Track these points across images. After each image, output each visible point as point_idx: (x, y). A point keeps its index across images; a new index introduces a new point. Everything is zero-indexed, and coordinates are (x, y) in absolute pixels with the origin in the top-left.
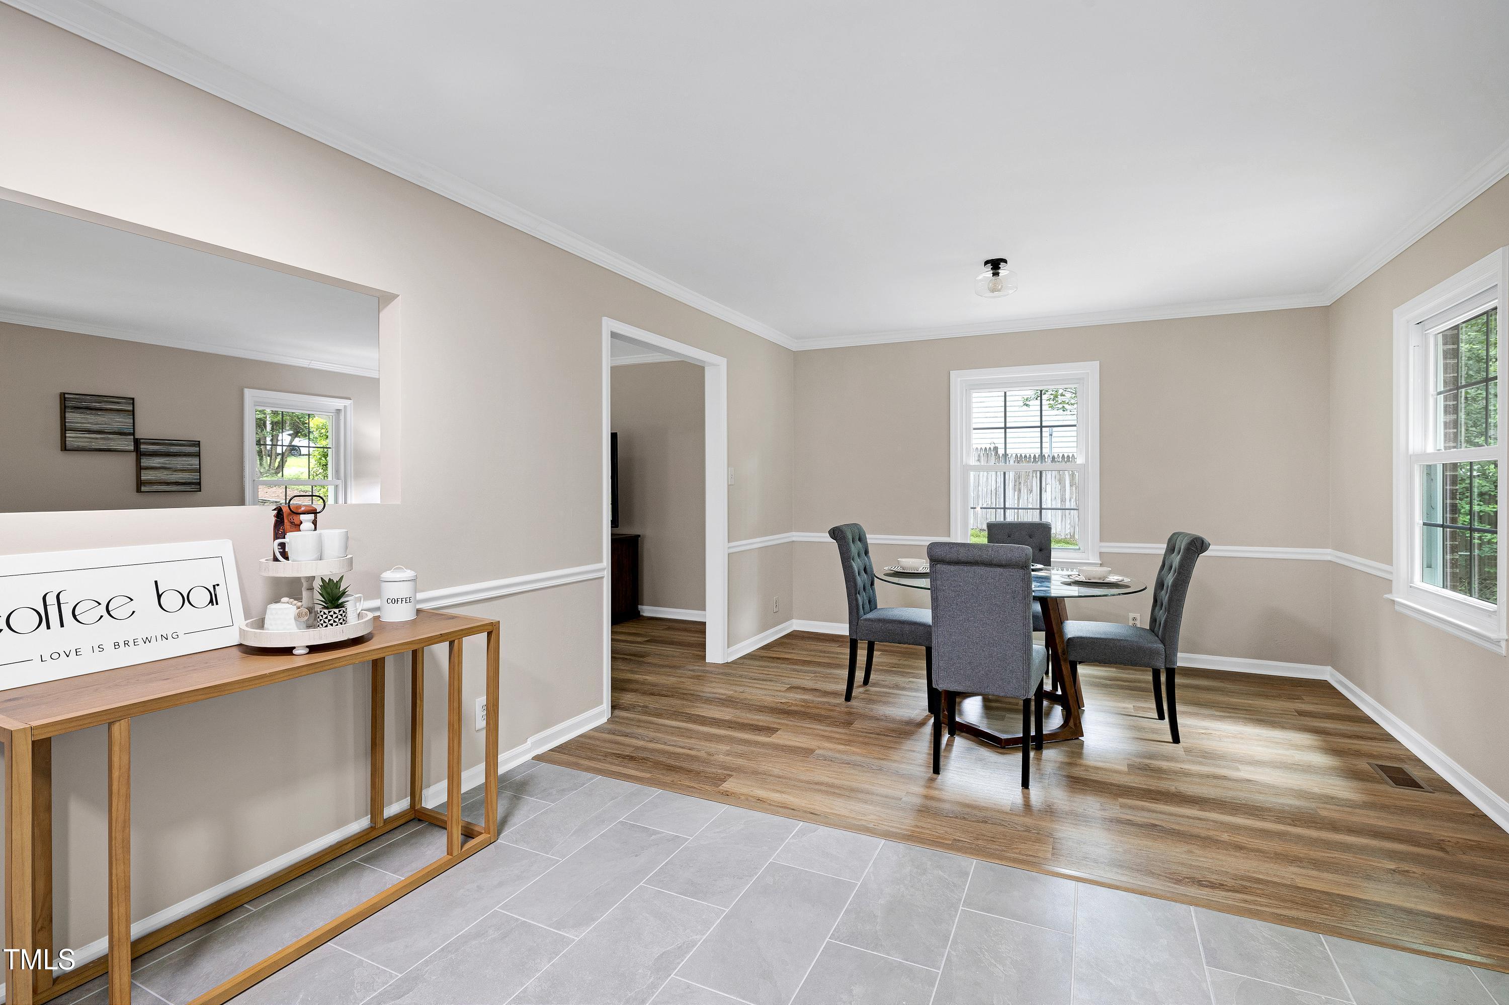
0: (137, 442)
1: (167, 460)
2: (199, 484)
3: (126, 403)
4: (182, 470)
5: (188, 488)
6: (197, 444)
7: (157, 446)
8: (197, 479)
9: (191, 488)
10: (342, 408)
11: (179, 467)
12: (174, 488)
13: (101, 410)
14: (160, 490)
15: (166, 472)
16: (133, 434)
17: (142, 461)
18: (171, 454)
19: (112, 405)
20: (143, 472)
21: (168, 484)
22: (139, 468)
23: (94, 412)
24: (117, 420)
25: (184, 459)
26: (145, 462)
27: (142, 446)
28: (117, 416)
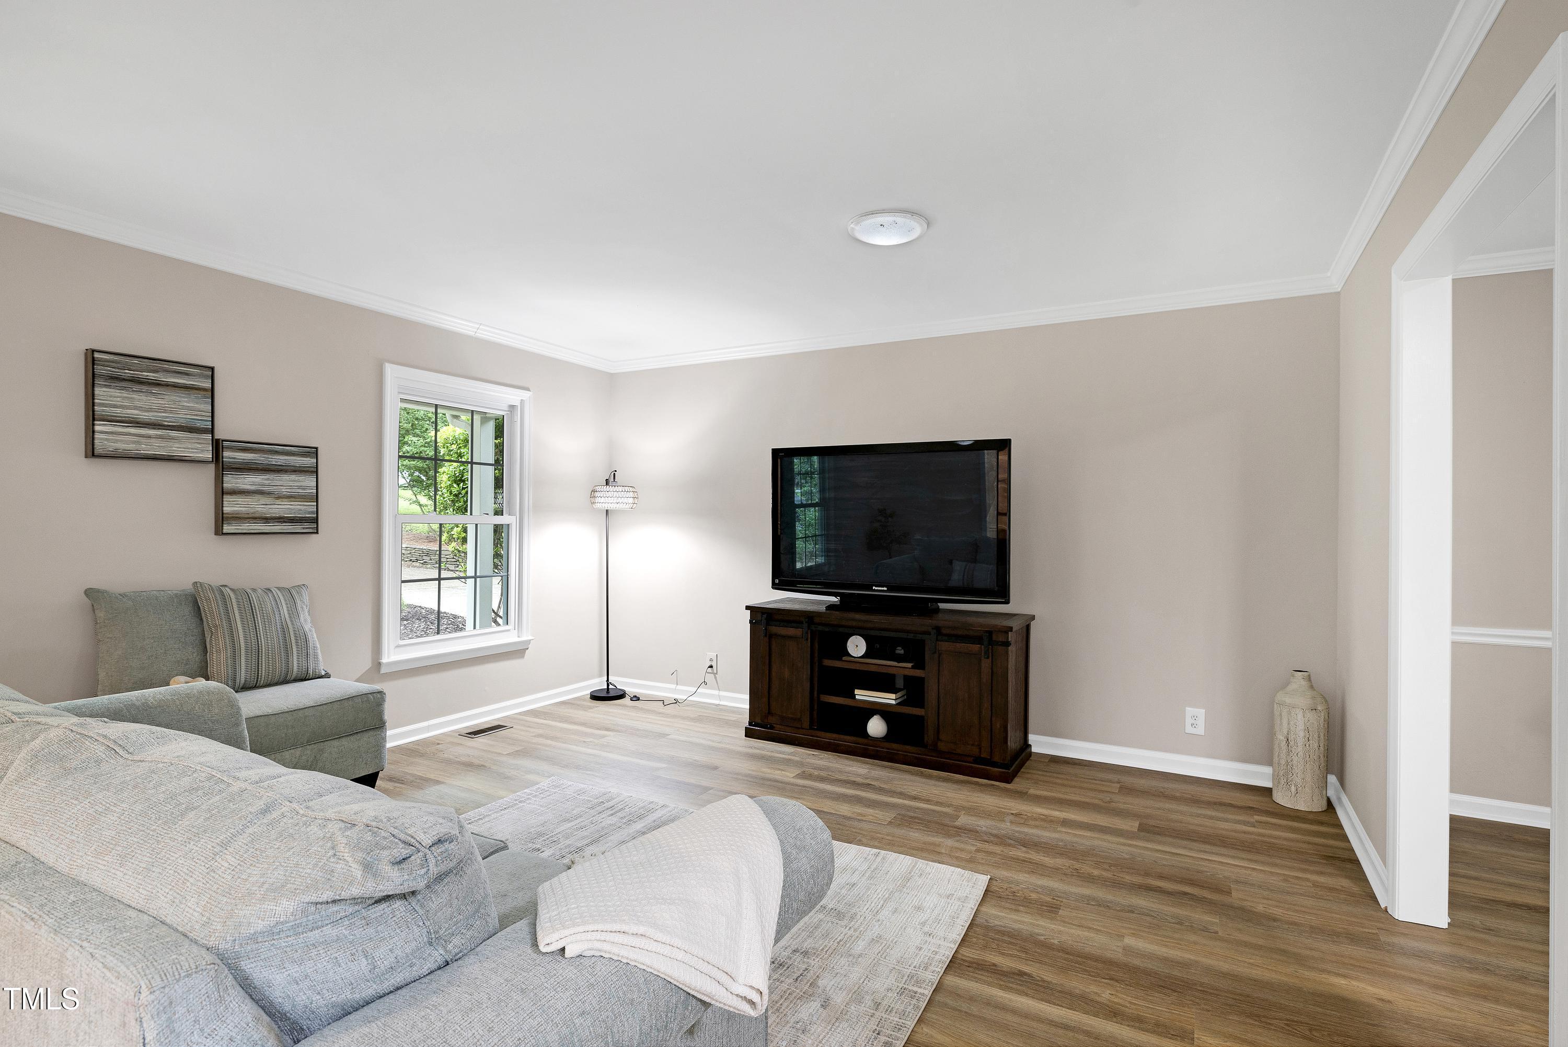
0: (218, 446)
1: (268, 479)
2: (316, 520)
3: (201, 376)
4: (290, 497)
5: (298, 528)
6: (314, 452)
7: (251, 453)
8: (312, 512)
9: (304, 528)
10: (517, 403)
11: (284, 491)
12: (277, 528)
13: (158, 384)
14: (253, 531)
15: (264, 500)
16: (212, 431)
17: (225, 479)
18: (272, 468)
19: (174, 377)
20: (227, 498)
21: (266, 520)
22: (221, 492)
23: (145, 388)
24: (185, 404)
25: (293, 477)
26: (231, 481)
27: (226, 454)
28: (184, 397)
